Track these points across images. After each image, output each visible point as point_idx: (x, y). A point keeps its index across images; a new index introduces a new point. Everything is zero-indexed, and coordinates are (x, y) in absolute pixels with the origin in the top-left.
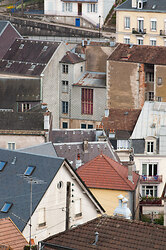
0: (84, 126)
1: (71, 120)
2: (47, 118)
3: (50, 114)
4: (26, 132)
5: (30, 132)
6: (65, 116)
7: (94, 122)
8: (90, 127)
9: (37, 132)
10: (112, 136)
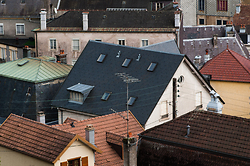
0: (219, 23)
1: (207, 17)
2: (177, 16)
3: (180, 12)
4: (158, 29)
5: (162, 29)
6: (201, 13)
7: (229, 17)
8: (225, 22)
9: (169, 29)
10: (243, 31)
